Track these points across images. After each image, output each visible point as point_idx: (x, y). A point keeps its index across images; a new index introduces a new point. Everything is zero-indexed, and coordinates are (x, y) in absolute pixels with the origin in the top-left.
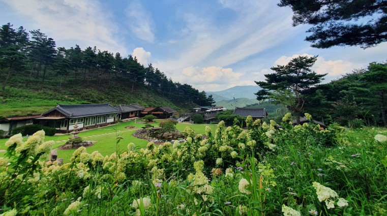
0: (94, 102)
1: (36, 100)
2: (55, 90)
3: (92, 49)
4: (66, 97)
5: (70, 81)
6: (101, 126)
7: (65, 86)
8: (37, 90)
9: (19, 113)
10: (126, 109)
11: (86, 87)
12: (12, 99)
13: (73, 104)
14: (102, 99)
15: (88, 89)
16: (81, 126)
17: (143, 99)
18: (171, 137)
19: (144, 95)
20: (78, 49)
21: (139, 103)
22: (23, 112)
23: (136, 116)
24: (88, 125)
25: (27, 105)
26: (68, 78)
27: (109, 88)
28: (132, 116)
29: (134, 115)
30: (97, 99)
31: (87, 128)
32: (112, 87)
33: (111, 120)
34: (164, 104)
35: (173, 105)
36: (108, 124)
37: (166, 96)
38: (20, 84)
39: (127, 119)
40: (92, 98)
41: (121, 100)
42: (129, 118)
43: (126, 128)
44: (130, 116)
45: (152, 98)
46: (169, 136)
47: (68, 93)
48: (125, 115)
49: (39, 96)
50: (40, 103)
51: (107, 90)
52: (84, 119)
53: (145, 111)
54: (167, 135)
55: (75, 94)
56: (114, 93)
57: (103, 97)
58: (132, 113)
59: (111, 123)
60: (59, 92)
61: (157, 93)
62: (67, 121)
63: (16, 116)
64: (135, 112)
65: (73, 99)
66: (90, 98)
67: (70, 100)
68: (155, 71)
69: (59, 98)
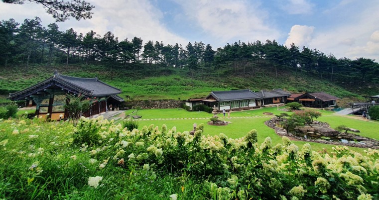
0: (241, 88)
1: (206, 88)
2: (217, 80)
3: (238, 44)
4: (223, 84)
5: (226, 72)
6: (244, 110)
7: (222, 76)
8: (207, 80)
9: (198, 96)
10: (269, 94)
11: (236, 76)
12: (196, 87)
13: (227, 90)
14: (248, 85)
15: (236, 77)
16: (228, 108)
17: (291, 84)
18: (312, 133)
19: (292, 79)
20: (229, 46)
21: (286, 88)
22: (199, 96)
23: (281, 102)
24: (233, 108)
25: (202, 91)
26: (224, 70)
27: (254, 75)
28: (276, 102)
29: (278, 101)
30: (243, 86)
31: (233, 110)
32: (257, 73)
33: (254, 105)
34: (323, 88)
35: (341, 89)
36: (251, 108)
37: (327, 77)
38: (199, 78)
39: (271, 105)
40: (239, 84)
41: (265, 85)
42: (273, 103)
43: (264, 113)
44: (274, 102)
45: (303, 82)
46: (308, 131)
47: (224, 81)
48: (269, 101)
49: (208, 85)
50: (207, 90)
51: (252, 77)
52: (230, 103)
53: (291, 97)
54: (306, 129)
55: (228, 82)
56: (258, 79)
57: (248, 83)
58: (276, 98)
59: (254, 108)
60: (219, 81)
61: (311, 75)
62: (217, 103)
63: (196, 98)
64: (279, 97)
65: (226, 86)
66: (238, 85)
67: (225, 87)
68: (301, 50)
69: (218, 86)
